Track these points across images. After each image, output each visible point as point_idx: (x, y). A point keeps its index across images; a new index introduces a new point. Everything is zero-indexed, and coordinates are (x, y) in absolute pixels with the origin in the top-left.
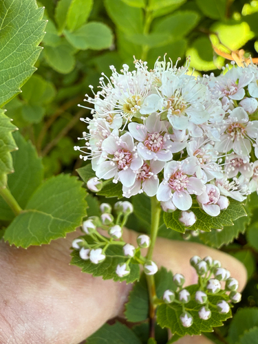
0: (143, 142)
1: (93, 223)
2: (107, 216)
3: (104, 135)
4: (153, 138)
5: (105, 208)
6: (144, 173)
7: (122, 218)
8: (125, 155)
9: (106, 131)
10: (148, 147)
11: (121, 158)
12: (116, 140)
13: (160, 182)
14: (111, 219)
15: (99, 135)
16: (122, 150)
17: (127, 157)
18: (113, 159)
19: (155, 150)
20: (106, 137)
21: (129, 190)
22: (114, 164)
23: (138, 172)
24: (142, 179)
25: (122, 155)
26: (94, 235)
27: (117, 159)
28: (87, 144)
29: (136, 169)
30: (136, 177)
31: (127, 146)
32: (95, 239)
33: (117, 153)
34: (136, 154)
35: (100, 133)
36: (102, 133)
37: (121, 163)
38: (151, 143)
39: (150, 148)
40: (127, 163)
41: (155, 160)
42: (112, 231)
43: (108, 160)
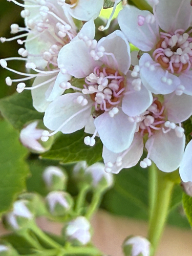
0: (150, 53)
1: (29, 208)
2: (59, 196)
3: (62, 34)
4: (173, 43)
5: (55, 178)
6: (152, 119)
7: (89, 197)
8: (110, 81)
9: (68, 27)
10: (163, 64)
11: (100, 88)
12: (91, 49)
13: (187, 142)
14: (67, 204)
15: (48, 33)
16: (104, 68)
17: (115, 86)
18: (85, 91)
19: (176, 70)
20: (67, 40)
21: (120, 159)
22: (86, 102)
23: (139, 120)
24: (146, 131)
25: (103, 81)
26: (31, 233)
27: (92, 90)
28: (21, 51)
29: (136, 113)
30: (135, 129)
31: (115, 61)
32: (34, 243)
33: (92, 77)
34: (139, 82)
35: (51, 30)
36: (57, 30)
37: (101, 98)
38: (169, 53)
39: (165, 66)
40: (113, 98)
41: (180, 93)
42: (71, 231)
43: (72, 91)
